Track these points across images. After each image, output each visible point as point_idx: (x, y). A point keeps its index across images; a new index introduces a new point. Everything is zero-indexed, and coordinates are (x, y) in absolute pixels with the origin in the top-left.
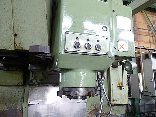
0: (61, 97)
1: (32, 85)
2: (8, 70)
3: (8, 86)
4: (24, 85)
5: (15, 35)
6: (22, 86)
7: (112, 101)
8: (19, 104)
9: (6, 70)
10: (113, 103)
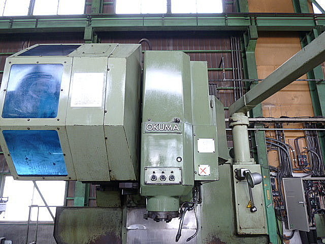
0: (147, 219)
1: (129, 207)
2: (104, 190)
3: (105, 208)
4: (122, 207)
5: (110, 171)
6: (119, 207)
7: (238, 229)
8: (117, 230)
9: (102, 190)
10: (240, 231)
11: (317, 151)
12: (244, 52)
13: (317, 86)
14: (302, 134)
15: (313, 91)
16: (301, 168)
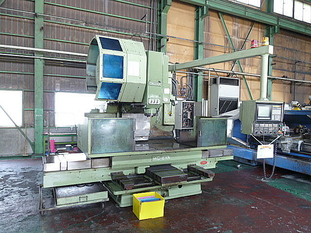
10: (165, 124)
11: (192, 86)
12: (160, 11)
13: (199, 45)
14: (185, 75)
15: (196, 47)
16: (182, 95)
